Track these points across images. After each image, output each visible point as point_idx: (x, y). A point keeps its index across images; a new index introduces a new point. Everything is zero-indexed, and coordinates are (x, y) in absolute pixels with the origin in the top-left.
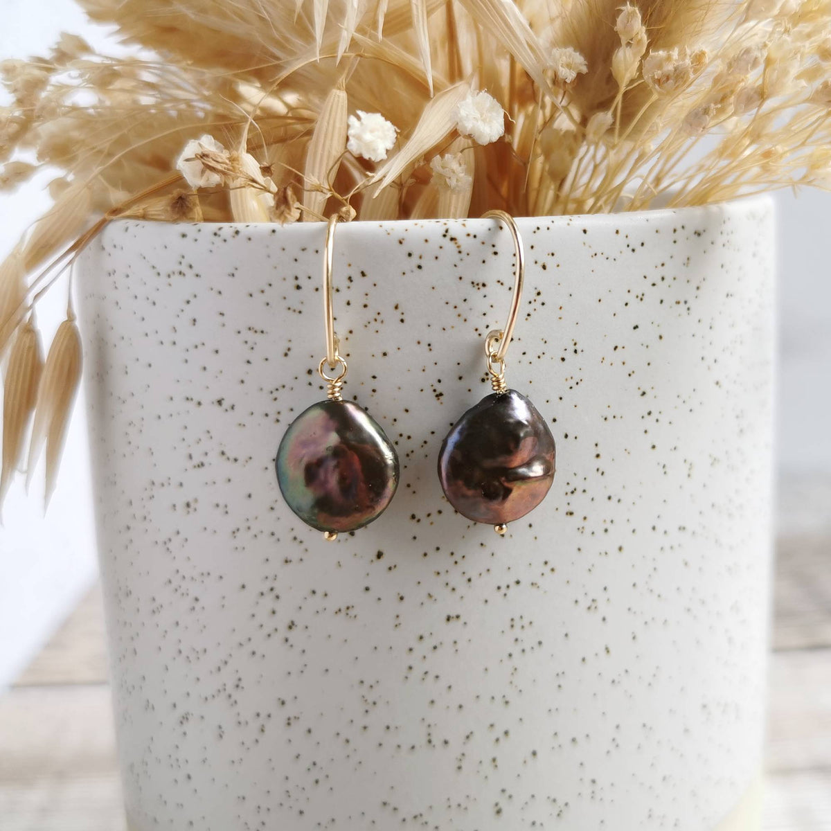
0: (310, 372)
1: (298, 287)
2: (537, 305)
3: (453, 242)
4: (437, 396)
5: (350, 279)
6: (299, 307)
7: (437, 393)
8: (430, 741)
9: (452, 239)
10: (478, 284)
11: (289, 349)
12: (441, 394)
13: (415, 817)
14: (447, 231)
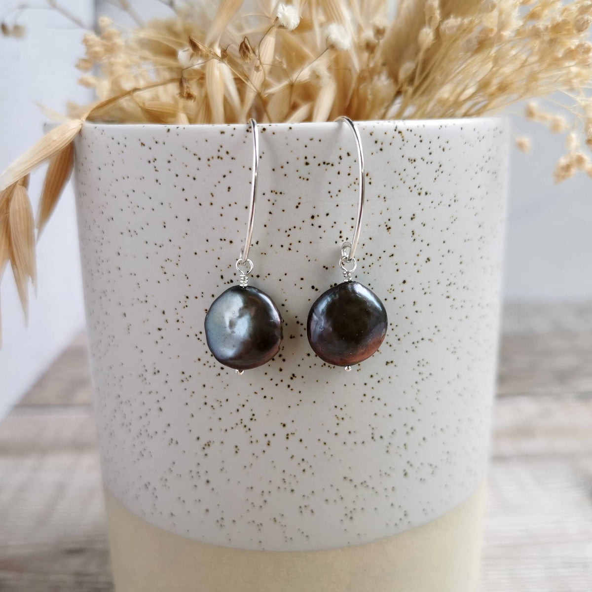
0: (313, 217)
1: (307, 164)
2: (439, 173)
3: (400, 134)
4: (388, 229)
5: (340, 158)
6: (307, 176)
7: (388, 227)
8: (373, 438)
9: (400, 132)
10: (411, 160)
11: (299, 204)
12: (390, 228)
13: (362, 483)
14: (396, 127)
